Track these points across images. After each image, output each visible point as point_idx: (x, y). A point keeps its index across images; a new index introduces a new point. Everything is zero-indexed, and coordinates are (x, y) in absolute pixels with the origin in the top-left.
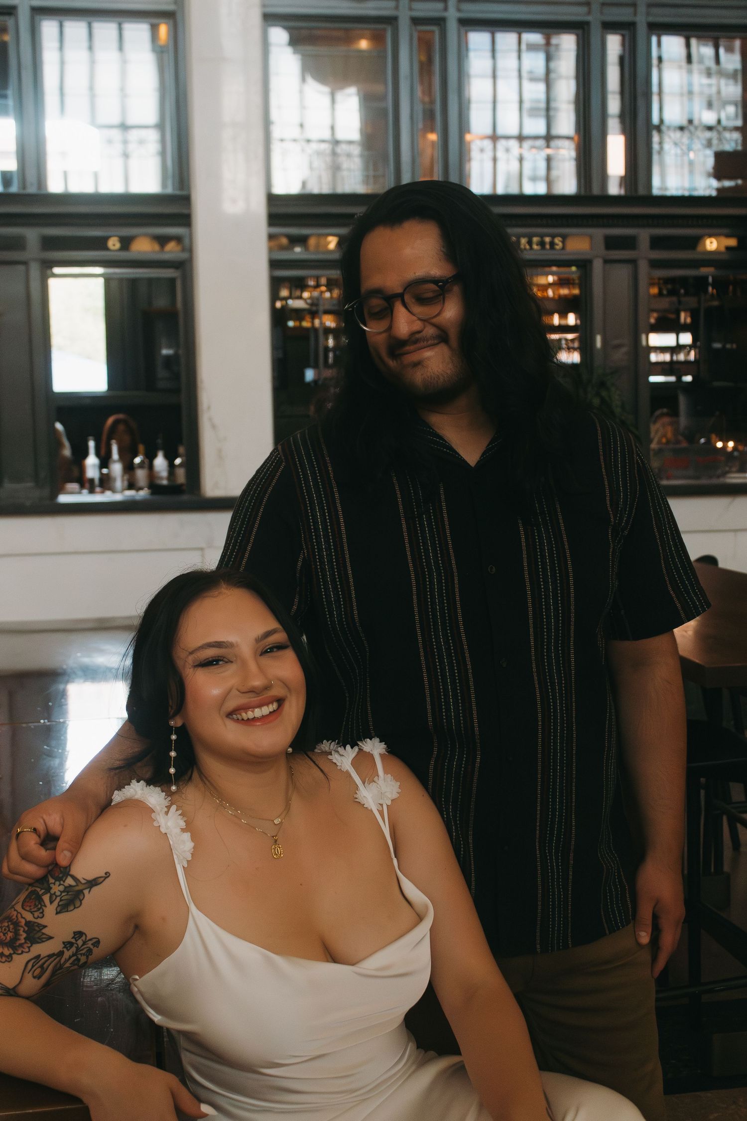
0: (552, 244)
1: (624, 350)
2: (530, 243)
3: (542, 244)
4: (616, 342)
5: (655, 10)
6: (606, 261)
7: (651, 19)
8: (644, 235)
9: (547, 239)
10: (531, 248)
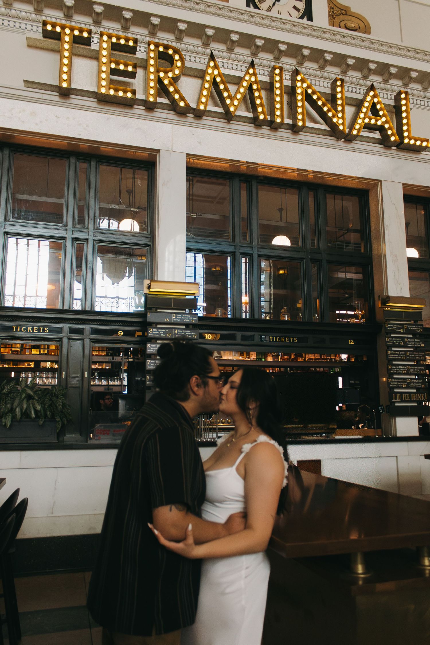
0: (44, 330)
1: (77, 379)
2: (33, 329)
3: (39, 330)
4: (74, 375)
5: (96, 234)
6: (69, 339)
7: (95, 238)
8: (88, 328)
9: (41, 328)
10: (33, 331)
